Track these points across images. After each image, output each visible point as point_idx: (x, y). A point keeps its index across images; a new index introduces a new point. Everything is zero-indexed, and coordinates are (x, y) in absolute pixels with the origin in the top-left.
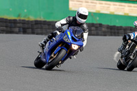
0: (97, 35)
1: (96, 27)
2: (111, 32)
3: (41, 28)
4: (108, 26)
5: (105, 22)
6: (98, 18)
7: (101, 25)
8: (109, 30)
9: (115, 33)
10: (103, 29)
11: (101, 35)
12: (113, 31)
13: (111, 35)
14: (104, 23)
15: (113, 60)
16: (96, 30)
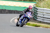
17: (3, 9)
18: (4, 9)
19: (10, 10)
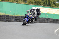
1: (47, 20)
2: (53, 22)
6: (48, 16)
19: (55, 19)
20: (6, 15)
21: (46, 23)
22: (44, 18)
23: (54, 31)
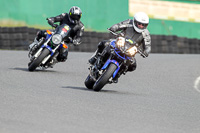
0: (170, 52)
1: (169, 41)
2: (190, 49)
3: (89, 43)
4: (186, 39)
5: (182, 34)
6: (171, 28)
7: (175, 38)
8: (187, 45)
9: (195, 49)
10: (179, 44)
11: (176, 53)
12: (193, 46)
13: (191, 53)
14: (180, 34)
15: (193, 88)
16: (169, 45)
17: (166, 34)
18: (169, 36)
19: (195, 39)
20: (29, 26)
21: (165, 52)
22: (158, 36)
23: (192, 81)
